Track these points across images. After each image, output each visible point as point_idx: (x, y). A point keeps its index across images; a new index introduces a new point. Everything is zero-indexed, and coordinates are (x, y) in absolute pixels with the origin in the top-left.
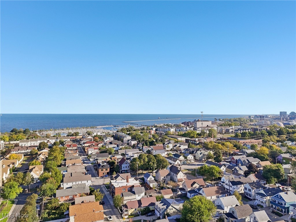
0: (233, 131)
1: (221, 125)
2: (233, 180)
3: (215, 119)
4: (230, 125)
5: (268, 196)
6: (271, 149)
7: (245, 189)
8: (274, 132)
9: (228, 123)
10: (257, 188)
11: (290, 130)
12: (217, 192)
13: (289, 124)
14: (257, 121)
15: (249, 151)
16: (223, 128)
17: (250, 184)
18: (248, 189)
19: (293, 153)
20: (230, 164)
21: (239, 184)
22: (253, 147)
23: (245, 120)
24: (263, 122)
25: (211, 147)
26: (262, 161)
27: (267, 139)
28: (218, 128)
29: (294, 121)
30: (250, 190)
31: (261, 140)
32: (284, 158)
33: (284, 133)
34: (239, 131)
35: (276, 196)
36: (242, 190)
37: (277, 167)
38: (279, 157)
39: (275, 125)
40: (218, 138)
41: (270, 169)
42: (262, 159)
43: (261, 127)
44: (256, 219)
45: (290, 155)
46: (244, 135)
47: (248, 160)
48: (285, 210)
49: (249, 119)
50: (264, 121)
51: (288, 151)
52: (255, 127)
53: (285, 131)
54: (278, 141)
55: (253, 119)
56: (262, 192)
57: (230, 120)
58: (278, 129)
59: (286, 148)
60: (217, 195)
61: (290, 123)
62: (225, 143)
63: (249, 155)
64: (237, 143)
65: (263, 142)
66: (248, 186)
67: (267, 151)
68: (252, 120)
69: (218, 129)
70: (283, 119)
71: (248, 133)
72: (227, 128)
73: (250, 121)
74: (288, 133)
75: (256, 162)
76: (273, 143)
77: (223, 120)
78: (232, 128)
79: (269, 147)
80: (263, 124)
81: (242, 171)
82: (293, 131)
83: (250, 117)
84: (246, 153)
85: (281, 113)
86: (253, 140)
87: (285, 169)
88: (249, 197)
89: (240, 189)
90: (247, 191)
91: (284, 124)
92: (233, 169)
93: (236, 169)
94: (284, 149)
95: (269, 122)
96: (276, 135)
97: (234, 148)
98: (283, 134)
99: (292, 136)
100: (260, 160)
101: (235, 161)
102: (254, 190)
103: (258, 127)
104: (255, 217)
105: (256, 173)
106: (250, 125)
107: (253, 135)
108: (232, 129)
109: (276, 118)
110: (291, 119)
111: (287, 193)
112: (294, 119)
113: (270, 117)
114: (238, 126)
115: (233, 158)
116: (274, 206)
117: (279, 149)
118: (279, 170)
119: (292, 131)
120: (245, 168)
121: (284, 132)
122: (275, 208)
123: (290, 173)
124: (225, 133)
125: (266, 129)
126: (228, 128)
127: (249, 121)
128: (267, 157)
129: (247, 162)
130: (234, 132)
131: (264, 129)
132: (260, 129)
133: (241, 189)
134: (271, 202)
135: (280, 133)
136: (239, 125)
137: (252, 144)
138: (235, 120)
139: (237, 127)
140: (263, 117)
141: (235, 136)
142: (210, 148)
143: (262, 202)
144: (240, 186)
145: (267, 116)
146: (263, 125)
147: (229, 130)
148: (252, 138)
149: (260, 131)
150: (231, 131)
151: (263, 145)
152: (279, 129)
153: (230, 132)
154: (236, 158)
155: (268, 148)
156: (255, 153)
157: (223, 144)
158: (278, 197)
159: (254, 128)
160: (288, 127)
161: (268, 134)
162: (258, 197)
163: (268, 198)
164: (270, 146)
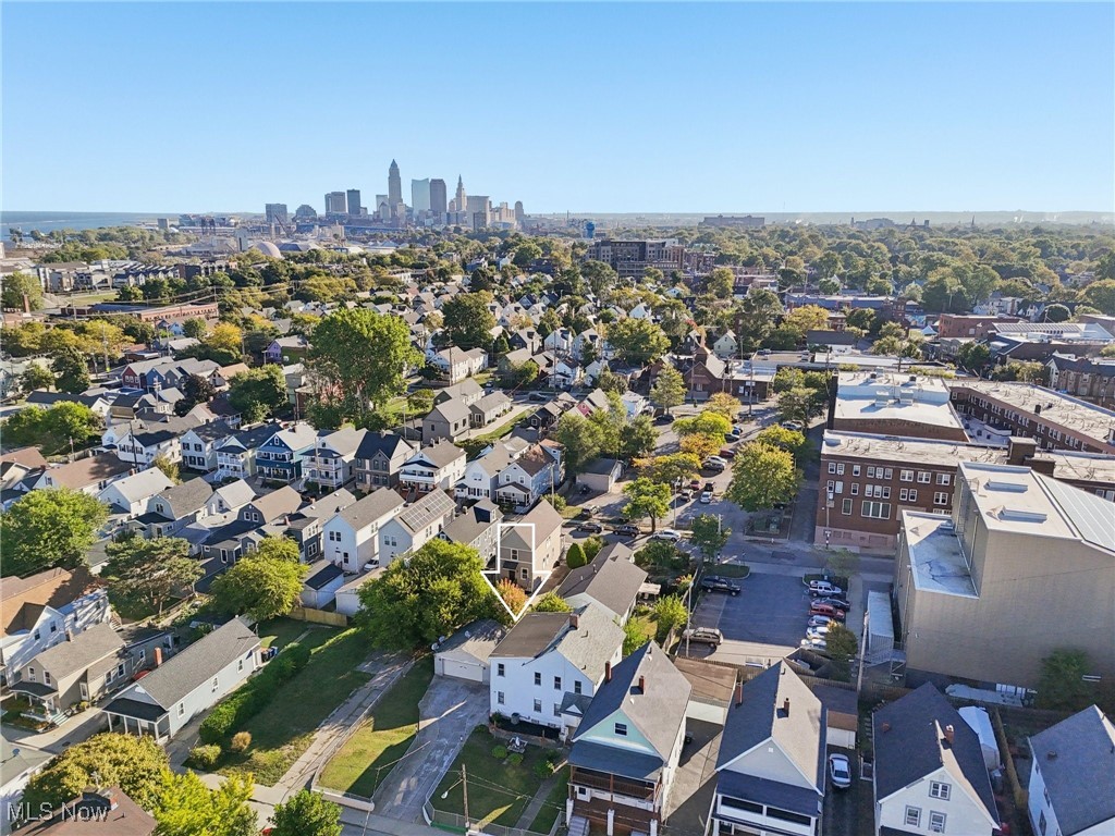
0: (105, 281)
1: (49, 260)
2: (143, 432)
3: (12, 231)
4: (89, 257)
5: (249, 448)
6: (248, 328)
7: (186, 446)
8: (253, 276)
9: (76, 247)
10: (217, 438)
11: (300, 268)
12: (97, 473)
13: (296, 248)
14: (193, 237)
15: (182, 343)
16: (64, 271)
17: (197, 430)
18: (192, 447)
19: (307, 333)
20: (122, 391)
21: (164, 440)
22: (190, 329)
23: (148, 236)
24: (215, 244)
25: (32, 346)
26: (223, 366)
27: (233, 299)
28: (41, 270)
29: (309, 235)
30: (198, 448)
31: (214, 306)
32: (286, 350)
33: (282, 277)
34: (132, 280)
35: (268, 444)
36: (176, 455)
37: (268, 373)
38: (271, 350)
39: (255, 253)
40: (52, 312)
41: (249, 381)
42: (225, 360)
43: (211, 262)
44: (224, 503)
45: (300, 341)
46: (152, 293)
47: (180, 370)
48: (292, 471)
49: (163, 231)
50: (215, 238)
51: (295, 330)
52: (187, 261)
53: (285, 272)
54: (266, 304)
55: (176, 231)
56: (233, 441)
57: (83, 238)
58: (263, 266)
59: (289, 320)
60: (102, 480)
61: (299, 243)
62: (89, 326)
63: (180, 355)
64: (135, 322)
65: (221, 312)
66: (192, 438)
67: (235, 334)
68: (173, 234)
69: (42, 275)
70: (277, 229)
71: (167, 283)
72: (80, 270)
73: (168, 240)
74: (295, 276)
75: (207, 370)
76: (252, 309)
77: (51, 234)
78: (99, 267)
79: (241, 322)
80: (215, 249)
81: (168, 405)
82: (306, 268)
83: (162, 222)
84: (172, 349)
85: (269, 207)
86: (188, 308)
87: (287, 376)
88: (197, 467)
89: (170, 454)
90: (192, 452)
91: (282, 248)
92: (136, 406)
93: (145, 403)
94: (284, 326)
95: (233, 243)
96: (259, 285)
97: (127, 337)
98: (280, 281)
99: (304, 284)
100: (217, 365)
101: (138, 378)
102: (209, 446)
103: (198, 262)
104: (221, 502)
105: (212, 398)
106: (170, 254)
107: (186, 289)
108: (102, 271)
109: (255, 228)
110: (300, 229)
111: (294, 430)
112: (310, 231)
113: (236, 224)
114: (122, 259)
115: (130, 373)
116: (266, 471)
117: (269, 325)
118: (272, 379)
119: (303, 271)
120: (174, 395)
121: (281, 274)
122: (269, 475)
123: (300, 386)
124: (75, 290)
125: (227, 267)
126: (83, 268)
127: (161, 239)
128: (238, 352)
129: (179, 375)
130: (110, 283)
131: (220, 267)
132: (206, 268)
133: (172, 452)
134: (258, 462)
135: (270, 276)
136: (123, 255)
137: (187, 318)
138: (103, 238)
139: (120, 263)
140: (212, 223)
141: (118, 297)
142: (28, 349)
143: (235, 468)
144: (168, 443)
145: (224, 221)
146: (215, 253)
147: (89, 276)
148: (185, 300)
149: (207, 273)
150: (96, 279)
151: (223, 319)
152: (267, 264)
153: (94, 283)
154: (139, 368)
155: (238, 325)
156: (200, 346)
157: (80, 330)
158: (274, 445)
159: (187, 267)
160: (293, 258)
161: (233, 283)
162: (223, 459)
163: (250, 454)
164: (243, 319)
